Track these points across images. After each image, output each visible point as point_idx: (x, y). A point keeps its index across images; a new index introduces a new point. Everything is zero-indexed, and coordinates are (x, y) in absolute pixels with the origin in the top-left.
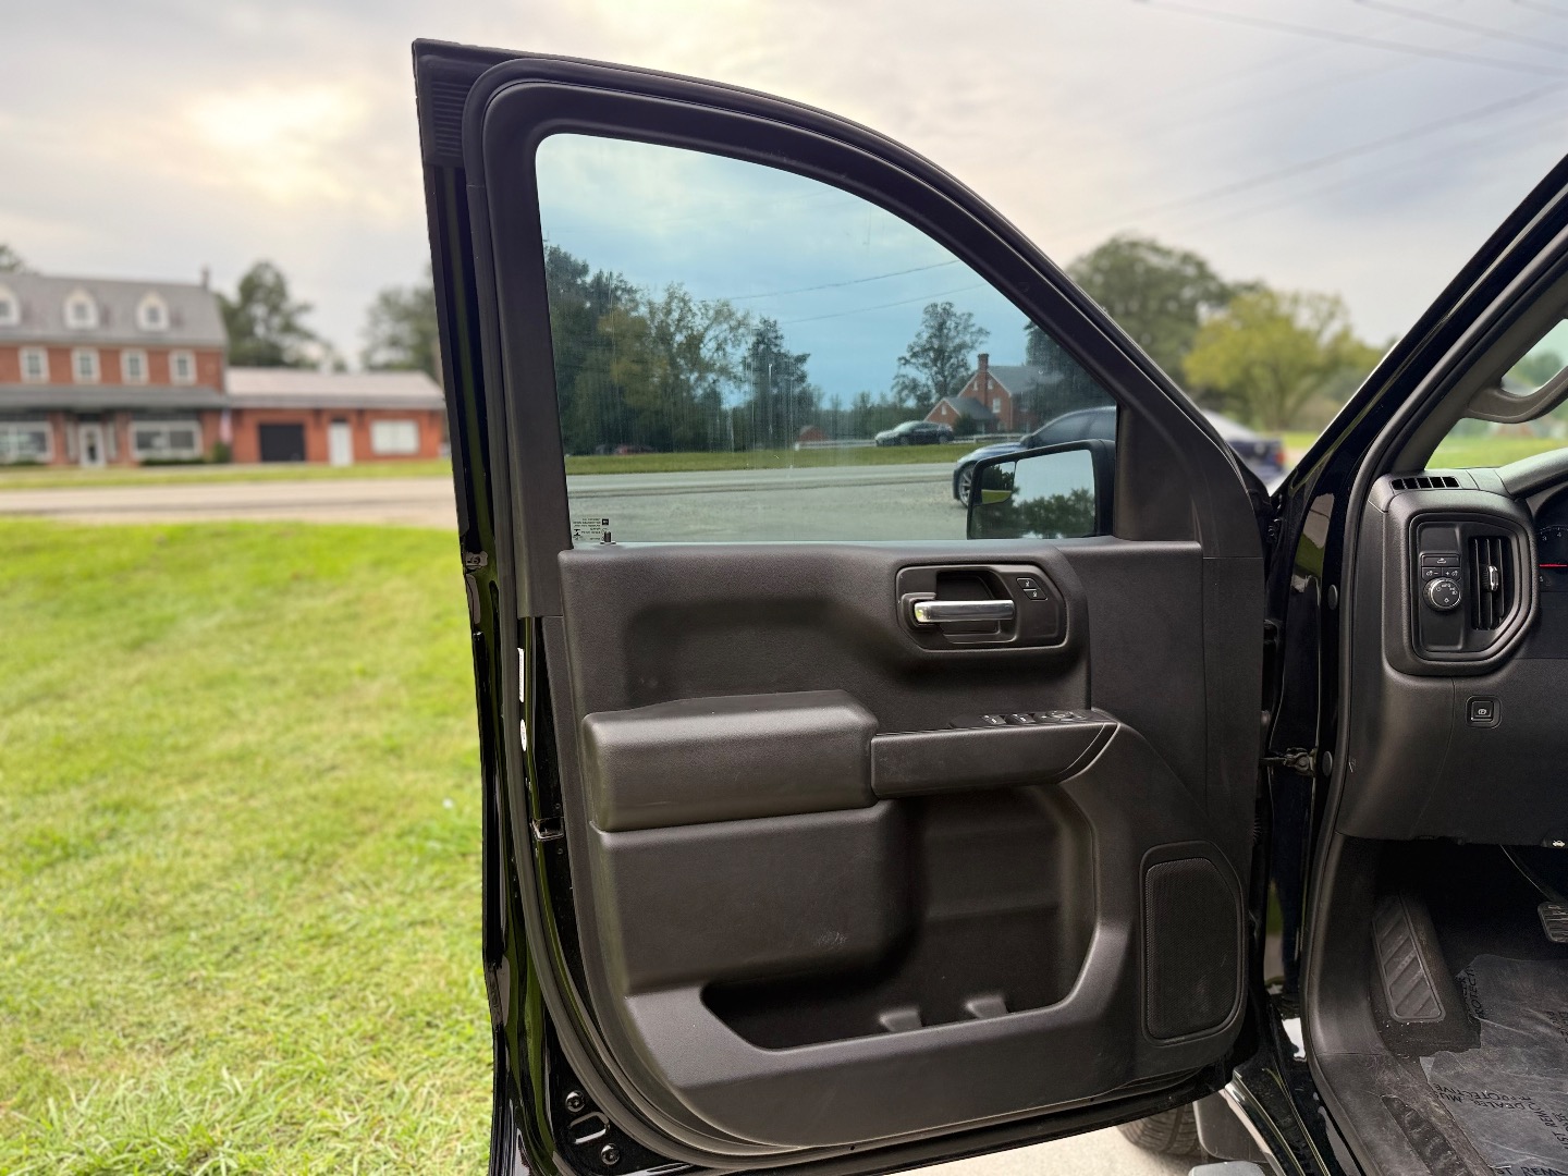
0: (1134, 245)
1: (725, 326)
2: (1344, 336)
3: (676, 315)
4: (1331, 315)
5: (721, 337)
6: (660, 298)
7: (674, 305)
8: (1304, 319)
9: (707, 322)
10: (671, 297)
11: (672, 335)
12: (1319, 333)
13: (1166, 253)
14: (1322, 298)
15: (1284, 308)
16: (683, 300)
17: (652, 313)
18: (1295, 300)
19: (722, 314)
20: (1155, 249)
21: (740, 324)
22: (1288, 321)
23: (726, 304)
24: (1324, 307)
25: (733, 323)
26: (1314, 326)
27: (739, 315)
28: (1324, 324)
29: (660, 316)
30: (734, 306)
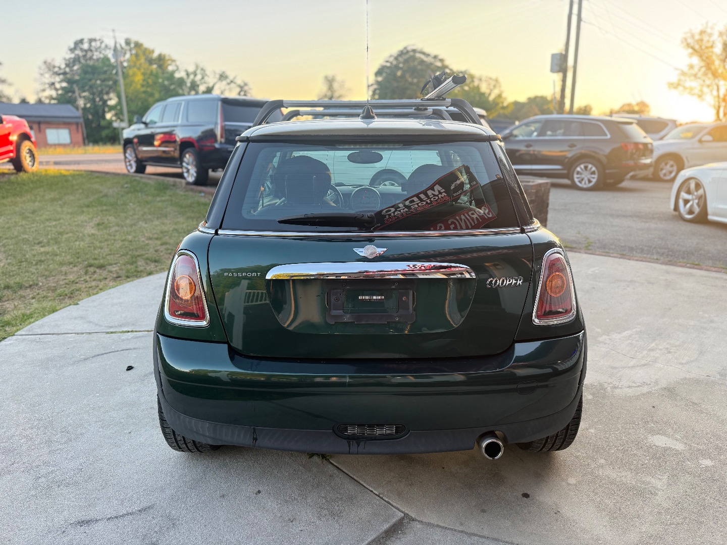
0: (414, 51)
1: (224, 83)
2: (500, 96)
3: (199, 77)
4: (495, 86)
5: (223, 88)
6: (191, 69)
7: (198, 72)
8: (484, 88)
9: (215, 80)
10: (197, 67)
11: (198, 86)
12: (490, 94)
13: (428, 55)
14: (491, 79)
15: (476, 83)
16: (202, 69)
17: (188, 75)
18: (480, 80)
19: (223, 77)
20: (424, 53)
21: (232, 82)
22: (478, 88)
23: (224, 72)
24: (493, 83)
25: (228, 81)
26: (487, 91)
27: (231, 77)
28: (491, 90)
29: (192, 77)
30: (228, 73)
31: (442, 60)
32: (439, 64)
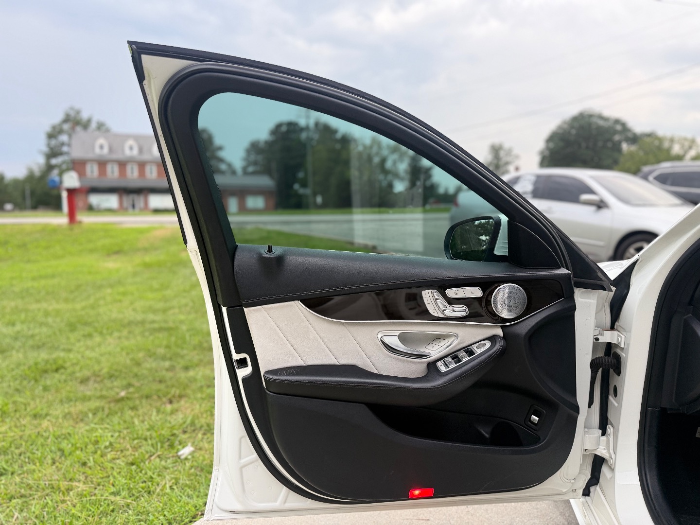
0: (591, 116)
3: (375, 150)
4: (690, 148)
7: (375, 145)
11: (373, 158)
14: (686, 139)
15: (666, 145)
17: (365, 149)
18: (672, 140)
20: (601, 117)
22: (667, 151)
24: (687, 144)
26: (681, 152)
28: (686, 152)
29: (368, 150)
31: (624, 125)
32: (619, 127)
